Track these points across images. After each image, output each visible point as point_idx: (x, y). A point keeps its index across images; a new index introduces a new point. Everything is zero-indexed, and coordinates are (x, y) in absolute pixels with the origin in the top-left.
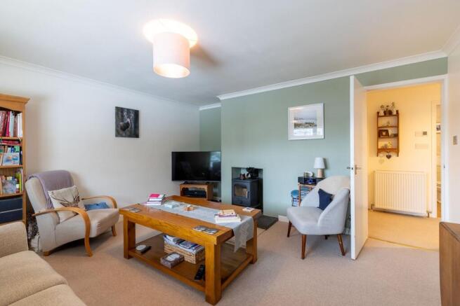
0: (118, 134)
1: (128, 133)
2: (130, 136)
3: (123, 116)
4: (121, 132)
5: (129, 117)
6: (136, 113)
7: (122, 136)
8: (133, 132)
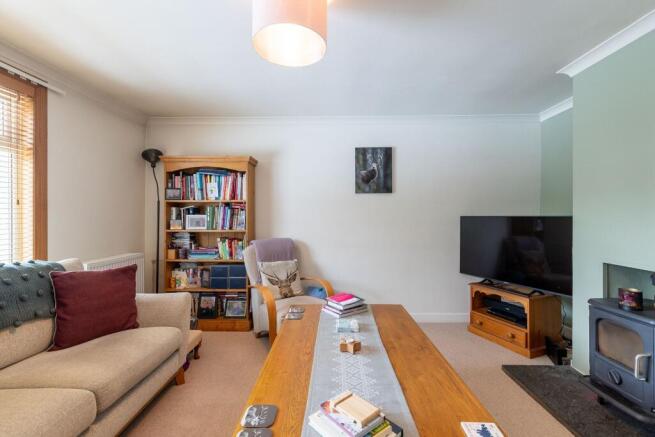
0: (359, 189)
1: (374, 187)
2: (377, 191)
3: (365, 160)
4: (363, 186)
5: (375, 161)
6: (388, 153)
7: (364, 192)
8: (382, 185)
